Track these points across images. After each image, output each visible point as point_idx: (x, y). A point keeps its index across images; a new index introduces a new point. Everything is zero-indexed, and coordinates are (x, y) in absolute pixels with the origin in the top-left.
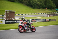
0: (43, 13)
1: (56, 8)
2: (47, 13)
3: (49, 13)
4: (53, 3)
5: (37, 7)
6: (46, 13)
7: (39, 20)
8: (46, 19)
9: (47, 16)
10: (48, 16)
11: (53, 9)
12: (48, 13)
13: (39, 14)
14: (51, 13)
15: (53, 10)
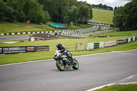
0: (19, 33)
1: (50, 20)
2: (29, 33)
3: (34, 33)
4: (44, 10)
5: (6, 18)
6: (27, 33)
7: (10, 49)
8: (26, 47)
9: (30, 40)
10: (33, 39)
11: (44, 23)
12: (32, 33)
13: (10, 34)
14: (38, 33)
15: (44, 25)
